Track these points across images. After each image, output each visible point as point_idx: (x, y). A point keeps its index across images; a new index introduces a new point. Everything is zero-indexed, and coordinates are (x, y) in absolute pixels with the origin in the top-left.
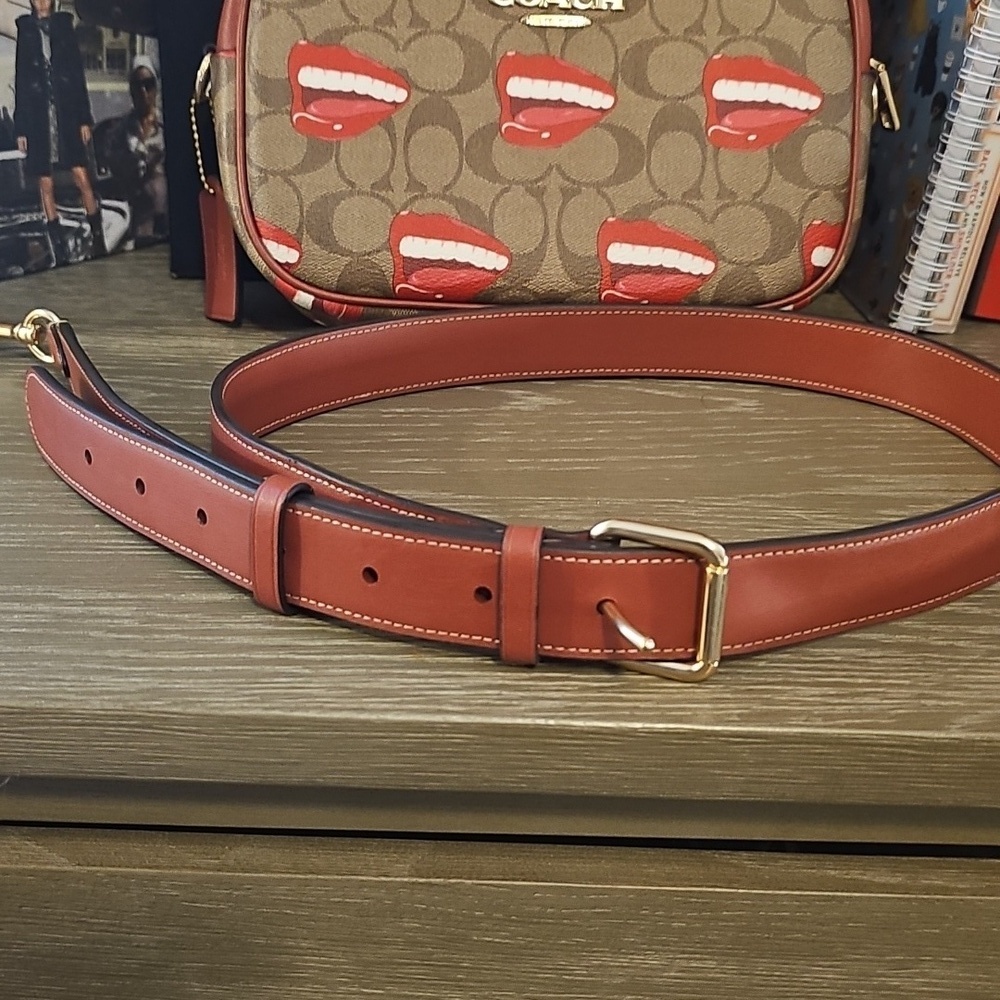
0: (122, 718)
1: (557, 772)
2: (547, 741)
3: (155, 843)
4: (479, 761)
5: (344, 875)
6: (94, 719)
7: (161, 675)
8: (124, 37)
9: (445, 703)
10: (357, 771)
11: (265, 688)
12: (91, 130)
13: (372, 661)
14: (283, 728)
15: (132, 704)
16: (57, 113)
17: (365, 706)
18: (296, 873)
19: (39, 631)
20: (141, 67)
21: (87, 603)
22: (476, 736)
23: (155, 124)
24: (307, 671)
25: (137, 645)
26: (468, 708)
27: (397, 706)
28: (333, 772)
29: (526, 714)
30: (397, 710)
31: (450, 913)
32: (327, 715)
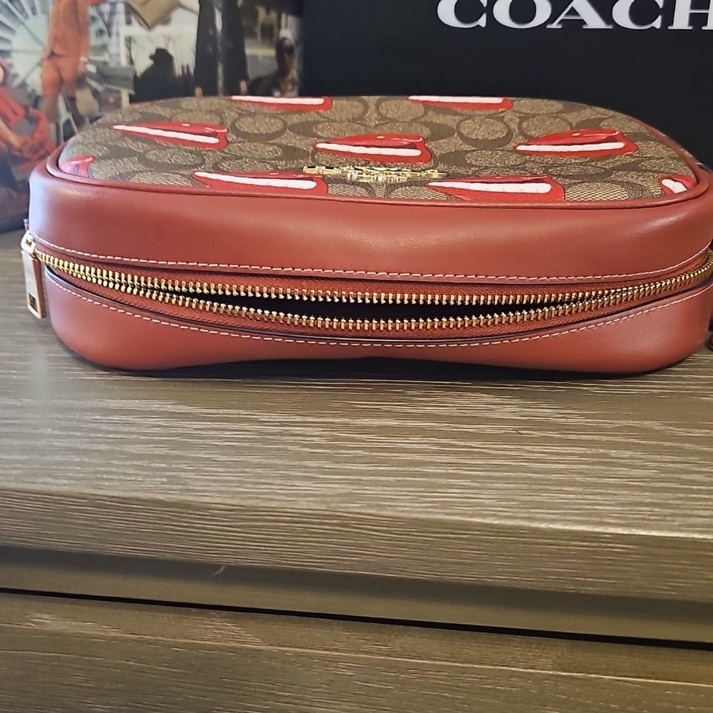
0: (325, 517)
1: (707, 582)
2: (702, 553)
3: (332, 629)
4: (636, 569)
5: (496, 665)
6: (303, 517)
7: (352, 483)
8: (273, 15)
9: (606, 517)
10: (523, 573)
11: (442, 497)
12: (247, 85)
13: (530, 478)
14: (462, 532)
15: (333, 505)
16: (225, 71)
17: (534, 515)
18: (454, 662)
19: (247, 444)
20: (284, 39)
21: (282, 424)
22: (637, 547)
23: (292, 81)
24: (476, 484)
25: (327, 458)
26: (627, 522)
27: (562, 518)
28: (501, 573)
29: (681, 528)
30: (564, 520)
31: (588, 705)
32: (502, 522)
